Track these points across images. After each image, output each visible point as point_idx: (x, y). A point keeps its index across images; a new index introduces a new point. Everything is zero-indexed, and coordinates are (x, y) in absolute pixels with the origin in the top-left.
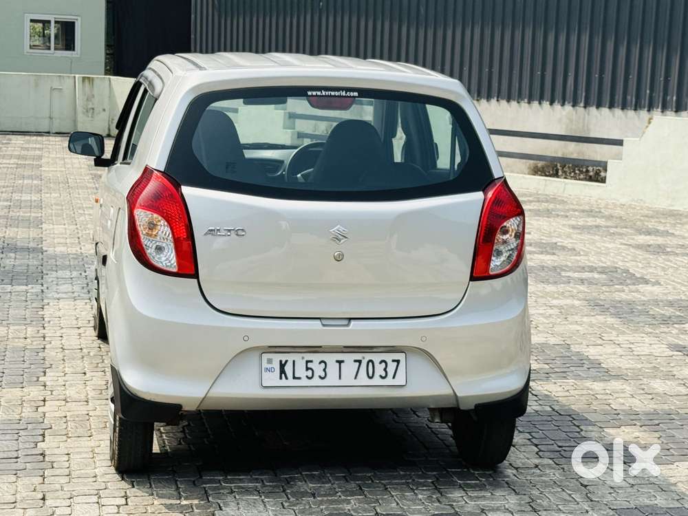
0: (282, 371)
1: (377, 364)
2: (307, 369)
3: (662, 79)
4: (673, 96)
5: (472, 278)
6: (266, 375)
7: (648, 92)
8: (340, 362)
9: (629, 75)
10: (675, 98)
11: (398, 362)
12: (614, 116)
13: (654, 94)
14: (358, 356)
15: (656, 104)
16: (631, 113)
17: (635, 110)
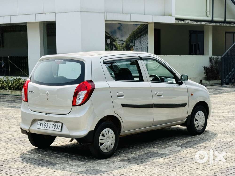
0: (41, 125)
1: (56, 125)
2: (45, 125)
5: (73, 106)
6: (38, 125)
8: (50, 124)
11: (60, 125)
14: (53, 123)
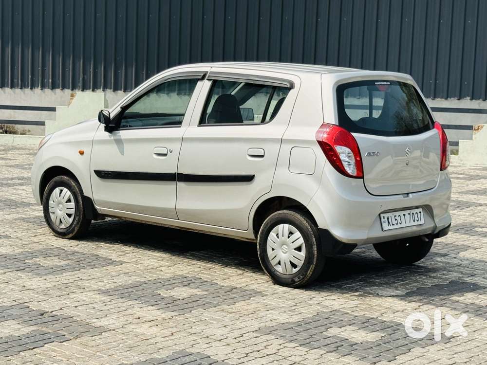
1: (415, 214)
2: (395, 220)
3: (40, 68)
4: (49, 79)
6: (384, 225)
7: (30, 76)
9: (14, 67)
10: (50, 80)
12: (5, 93)
13: (34, 79)
15: (37, 85)
16: (18, 90)
17: (21, 88)
